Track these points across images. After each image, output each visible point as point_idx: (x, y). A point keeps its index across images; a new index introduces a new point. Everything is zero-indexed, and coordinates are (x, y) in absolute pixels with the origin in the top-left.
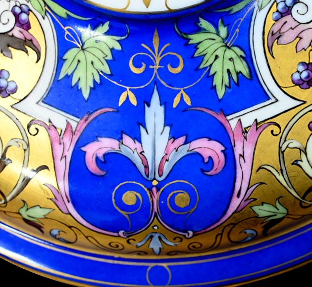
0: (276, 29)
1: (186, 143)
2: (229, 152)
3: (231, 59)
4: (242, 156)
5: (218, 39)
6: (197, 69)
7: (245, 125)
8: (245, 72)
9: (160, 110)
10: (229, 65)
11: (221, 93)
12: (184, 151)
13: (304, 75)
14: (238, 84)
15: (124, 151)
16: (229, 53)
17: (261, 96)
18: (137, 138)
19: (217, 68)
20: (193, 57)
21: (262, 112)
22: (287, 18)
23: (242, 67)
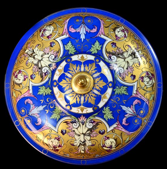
0: (122, 78)
1: (132, 105)
2: (138, 99)
3: (123, 89)
4: (140, 97)
5: (118, 89)
6: (121, 96)
7: (135, 93)
8: (126, 87)
9: (124, 106)
10: (124, 90)
11: (127, 94)
12: (134, 107)
13: (133, 77)
14: (128, 90)
15: (127, 117)
16: (122, 88)
17: (132, 87)
18: (127, 114)
19: (123, 92)
20: (119, 95)
21: (135, 89)
22: (121, 74)
23: (125, 88)
